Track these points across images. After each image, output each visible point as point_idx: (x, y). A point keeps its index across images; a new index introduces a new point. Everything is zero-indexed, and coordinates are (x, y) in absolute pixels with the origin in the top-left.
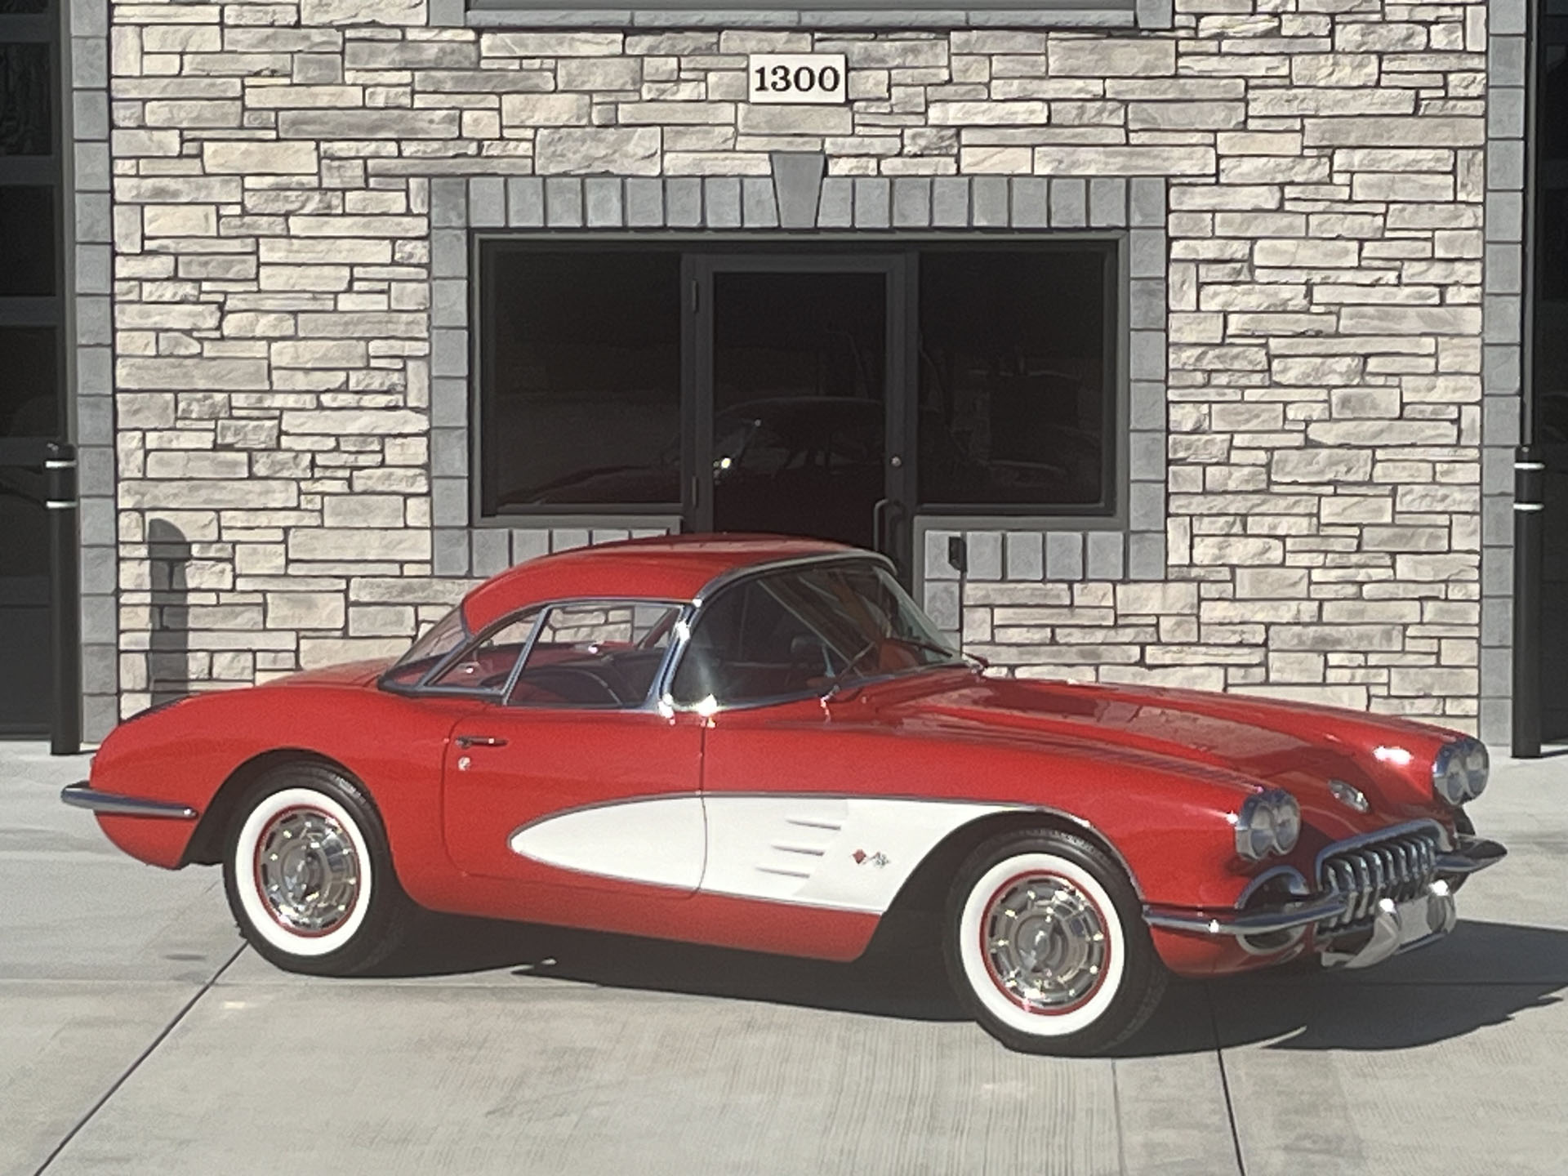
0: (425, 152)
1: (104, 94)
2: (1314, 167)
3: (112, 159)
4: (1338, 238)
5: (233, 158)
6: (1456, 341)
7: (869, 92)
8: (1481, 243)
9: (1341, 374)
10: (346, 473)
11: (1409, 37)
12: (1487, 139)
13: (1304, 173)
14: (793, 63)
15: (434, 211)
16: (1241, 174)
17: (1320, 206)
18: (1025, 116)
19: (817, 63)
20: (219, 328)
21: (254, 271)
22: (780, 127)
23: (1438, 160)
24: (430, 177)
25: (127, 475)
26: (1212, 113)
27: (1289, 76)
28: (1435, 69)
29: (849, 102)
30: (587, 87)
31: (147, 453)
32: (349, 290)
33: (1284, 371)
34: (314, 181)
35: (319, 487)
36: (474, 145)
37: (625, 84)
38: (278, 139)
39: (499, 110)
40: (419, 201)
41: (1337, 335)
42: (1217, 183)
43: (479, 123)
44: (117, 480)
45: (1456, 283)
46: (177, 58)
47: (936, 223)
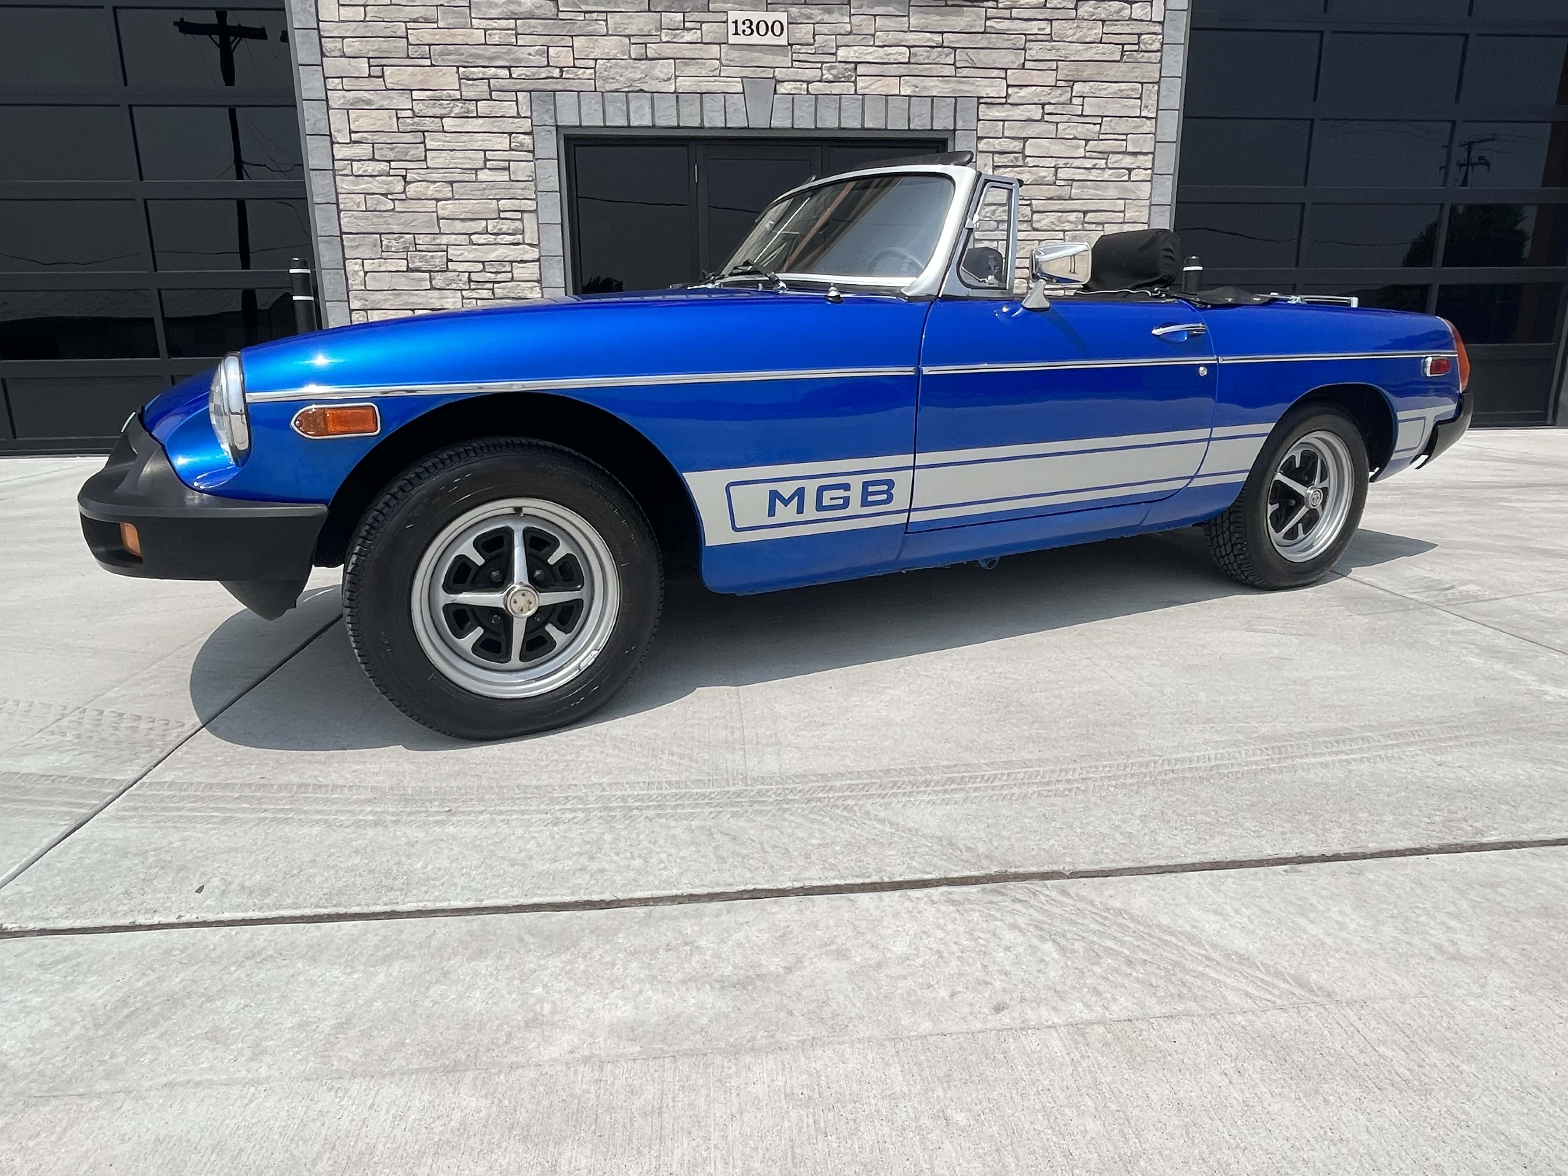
0: (526, 75)
1: (316, 31)
2: (1061, 95)
3: (325, 78)
4: (1075, 138)
5: (403, 77)
6: (1135, 202)
7: (800, 39)
8: (1153, 143)
9: (1072, 222)
10: (490, 286)
11: (1120, 10)
12: (1161, 77)
13: (1057, 97)
14: (755, 17)
15: (534, 114)
16: (1019, 97)
17: (1065, 118)
18: (895, 57)
19: (770, 17)
20: (404, 192)
21: (424, 154)
22: (747, 61)
23: (1132, 90)
24: (530, 91)
25: (355, 287)
26: (1005, 56)
27: (1051, 34)
28: (1136, 31)
29: (789, 44)
30: (628, 32)
31: (366, 273)
32: (485, 167)
33: (1039, 221)
34: (457, 95)
35: (475, 295)
36: (558, 70)
37: (650, 31)
38: (432, 65)
39: (572, 47)
40: (524, 107)
41: (1071, 199)
42: (1006, 103)
43: (560, 55)
44: (348, 291)
45: (1139, 168)
46: (362, 8)
47: (843, 126)
